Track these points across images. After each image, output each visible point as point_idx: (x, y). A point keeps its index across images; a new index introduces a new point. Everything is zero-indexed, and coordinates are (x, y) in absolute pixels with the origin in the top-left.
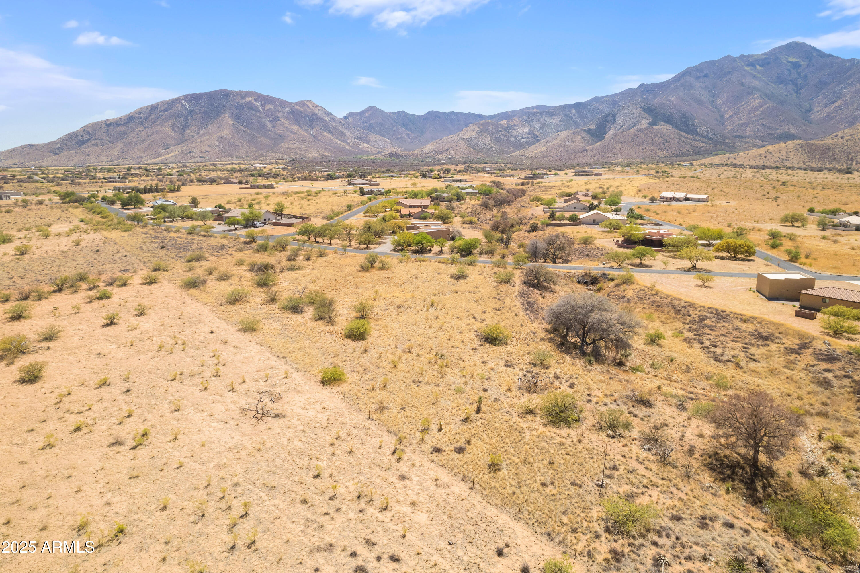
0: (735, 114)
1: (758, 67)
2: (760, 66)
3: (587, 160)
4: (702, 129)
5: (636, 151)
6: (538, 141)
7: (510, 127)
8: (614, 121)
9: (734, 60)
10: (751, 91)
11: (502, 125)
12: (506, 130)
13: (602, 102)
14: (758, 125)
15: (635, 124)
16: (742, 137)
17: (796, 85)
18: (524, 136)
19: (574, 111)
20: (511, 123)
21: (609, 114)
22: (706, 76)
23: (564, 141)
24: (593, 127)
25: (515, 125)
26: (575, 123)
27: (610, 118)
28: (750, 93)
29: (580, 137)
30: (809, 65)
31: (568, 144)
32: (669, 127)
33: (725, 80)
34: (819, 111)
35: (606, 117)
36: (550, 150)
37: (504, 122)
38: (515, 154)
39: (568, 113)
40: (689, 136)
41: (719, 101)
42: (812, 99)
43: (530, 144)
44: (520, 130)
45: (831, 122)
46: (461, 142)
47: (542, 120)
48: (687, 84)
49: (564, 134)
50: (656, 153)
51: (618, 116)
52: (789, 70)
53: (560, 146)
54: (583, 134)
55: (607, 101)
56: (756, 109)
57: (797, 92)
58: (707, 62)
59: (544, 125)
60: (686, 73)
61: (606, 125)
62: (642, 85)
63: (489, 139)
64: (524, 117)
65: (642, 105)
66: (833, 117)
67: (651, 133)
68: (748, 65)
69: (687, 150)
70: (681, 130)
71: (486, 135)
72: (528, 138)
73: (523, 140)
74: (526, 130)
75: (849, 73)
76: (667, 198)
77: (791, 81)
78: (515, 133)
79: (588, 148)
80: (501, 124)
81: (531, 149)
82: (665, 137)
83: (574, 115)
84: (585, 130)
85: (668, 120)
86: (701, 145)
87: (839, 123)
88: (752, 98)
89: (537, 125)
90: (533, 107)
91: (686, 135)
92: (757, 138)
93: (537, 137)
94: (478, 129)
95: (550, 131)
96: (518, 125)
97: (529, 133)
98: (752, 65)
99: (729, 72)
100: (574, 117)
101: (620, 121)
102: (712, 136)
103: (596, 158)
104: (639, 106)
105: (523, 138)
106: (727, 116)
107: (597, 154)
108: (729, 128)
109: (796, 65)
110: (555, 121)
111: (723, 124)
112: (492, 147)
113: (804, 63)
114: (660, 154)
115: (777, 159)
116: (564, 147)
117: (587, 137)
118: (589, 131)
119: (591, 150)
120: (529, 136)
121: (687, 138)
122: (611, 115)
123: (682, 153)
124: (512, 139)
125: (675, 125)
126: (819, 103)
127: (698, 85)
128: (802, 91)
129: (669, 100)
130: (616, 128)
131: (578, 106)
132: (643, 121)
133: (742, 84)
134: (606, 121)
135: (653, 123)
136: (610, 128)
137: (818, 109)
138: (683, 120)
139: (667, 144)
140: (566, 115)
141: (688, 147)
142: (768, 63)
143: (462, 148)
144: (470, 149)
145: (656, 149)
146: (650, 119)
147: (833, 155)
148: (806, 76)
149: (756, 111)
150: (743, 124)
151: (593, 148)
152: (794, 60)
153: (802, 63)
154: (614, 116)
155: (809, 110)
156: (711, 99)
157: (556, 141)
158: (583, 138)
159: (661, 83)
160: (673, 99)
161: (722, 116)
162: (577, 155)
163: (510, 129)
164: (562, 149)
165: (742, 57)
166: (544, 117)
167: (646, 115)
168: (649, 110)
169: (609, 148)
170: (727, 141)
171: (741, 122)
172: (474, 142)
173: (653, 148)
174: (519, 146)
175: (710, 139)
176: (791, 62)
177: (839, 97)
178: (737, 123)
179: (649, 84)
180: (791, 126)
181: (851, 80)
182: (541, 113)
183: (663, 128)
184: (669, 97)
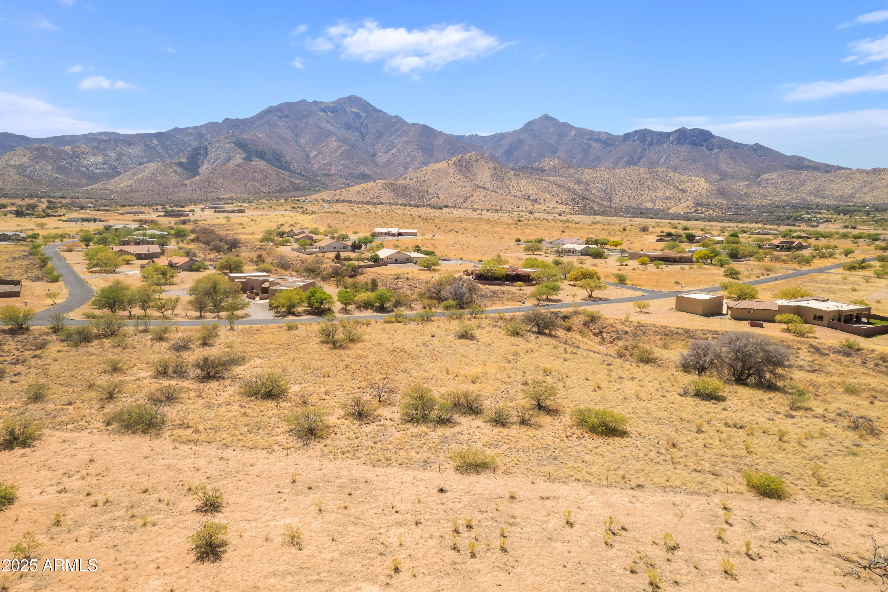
0: (319, 154)
1: (329, 113)
2: (331, 112)
3: (189, 195)
4: (294, 166)
5: (238, 186)
6: (118, 173)
7: (76, 156)
8: (206, 154)
9: (309, 104)
10: (328, 134)
11: (65, 153)
12: (71, 158)
13: (187, 134)
14: (340, 164)
15: (229, 159)
16: (329, 175)
17: (361, 132)
18: (98, 167)
19: (156, 142)
20: (77, 149)
21: (200, 147)
22: (287, 116)
23: (154, 174)
24: (184, 160)
25: (83, 153)
26: (160, 154)
27: (202, 151)
28: (328, 136)
29: (172, 170)
30: (367, 117)
31: (160, 177)
32: (264, 163)
33: (304, 121)
34: (381, 156)
35: (197, 149)
36: (140, 184)
37: (68, 148)
38: (93, 186)
39: (149, 143)
40: (285, 172)
41: (302, 141)
42: (374, 146)
43: (110, 177)
44: (92, 160)
45: (392, 166)
46: (10, 169)
47: (118, 149)
48: (271, 122)
49: (152, 166)
50: (259, 189)
51: (209, 149)
52: (353, 119)
53: (151, 179)
54: (175, 167)
55: (191, 133)
56: (336, 150)
57: (362, 139)
58: (286, 103)
59: (121, 154)
60: (270, 111)
61: (199, 159)
62: (227, 120)
63: (50, 167)
64: (94, 144)
65: (234, 139)
66: (393, 162)
67: (251, 168)
68: (321, 111)
69: (287, 186)
70: (275, 166)
71: (44, 162)
72: (104, 168)
73: (97, 171)
74: (100, 159)
75: (396, 127)
76: (382, 234)
77: (357, 128)
78: (85, 162)
79: (186, 182)
80: (63, 151)
81: (113, 181)
82: (264, 173)
83: (157, 145)
84: (176, 163)
85: (262, 156)
86: (299, 181)
87: (397, 167)
88: (331, 141)
89: (113, 155)
90: (100, 134)
91: (282, 172)
92: (341, 176)
93: (116, 168)
94: (30, 155)
95: (130, 162)
96: (87, 153)
97: (104, 163)
98: (324, 110)
99: (307, 115)
100: (156, 148)
101: (212, 155)
102: (305, 174)
103: (198, 193)
104: (230, 140)
105: (96, 169)
106: (311, 155)
107: (198, 189)
108: (316, 166)
109: (358, 116)
110: (134, 151)
111: (310, 163)
112: (57, 178)
113: (363, 115)
114: (263, 189)
115: (373, 196)
116: (156, 180)
117: (180, 170)
118: (180, 164)
119: (191, 185)
120: (105, 166)
121: (283, 174)
122: (202, 149)
123: (284, 189)
124: (83, 169)
125: (269, 161)
126: (380, 149)
127: (281, 124)
128: (366, 138)
129: (258, 137)
130: (209, 161)
131: (159, 135)
132: (238, 156)
133: (320, 127)
134: (197, 154)
135: (248, 159)
136: (203, 162)
137: (381, 154)
138: (276, 156)
139: (268, 180)
140: (147, 145)
141: (287, 183)
142: (337, 111)
143: (13, 178)
144: (26, 179)
145: (258, 185)
146: (244, 155)
147: (410, 193)
148: (367, 126)
149: (336, 152)
150: (327, 163)
151: (192, 183)
152: (356, 111)
153: (362, 114)
154: (206, 149)
155: (374, 155)
156: (295, 138)
157: (144, 174)
158: (175, 172)
159: (246, 119)
160: (260, 135)
161: (308, 155)
162: (176, 190)
163: (77, 156)
164: (154, 183)
165: (315, 102)
166: (120, 145)
167: (239, 150)
168: (241, 145)
169: (210, 182)
170: (319, 178)
171: (325, 161)
172: (29, 170)
173: (254, 183)
174: (94, 178)
175: (303, 175)
176: (354, 113)
177: (393, 146)
178: (322, 162)
179: (234, 118)
180: (365, 168)
181: (399, 133)
182: (115, 141)
183: (258, 163)
184: (257, 134)
